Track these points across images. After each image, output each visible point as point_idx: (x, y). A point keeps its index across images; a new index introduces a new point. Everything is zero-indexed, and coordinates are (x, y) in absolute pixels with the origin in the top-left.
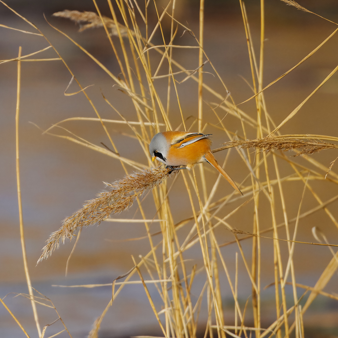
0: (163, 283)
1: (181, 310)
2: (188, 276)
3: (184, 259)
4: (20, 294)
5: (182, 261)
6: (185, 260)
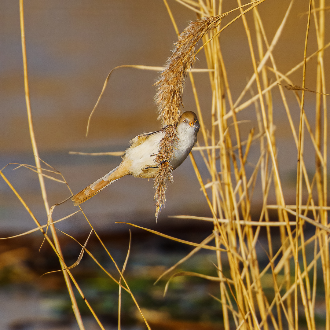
0: (211, 150)
1: (231, 184)
2: (243, 143)
3: (237, 120)
4: (23, 165)
5: (236, 123)
6: (240, 122)
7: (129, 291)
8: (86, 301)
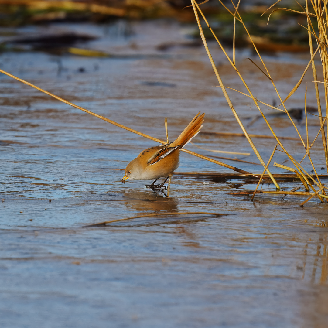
7: (241, 21)
8: (210, 29)
